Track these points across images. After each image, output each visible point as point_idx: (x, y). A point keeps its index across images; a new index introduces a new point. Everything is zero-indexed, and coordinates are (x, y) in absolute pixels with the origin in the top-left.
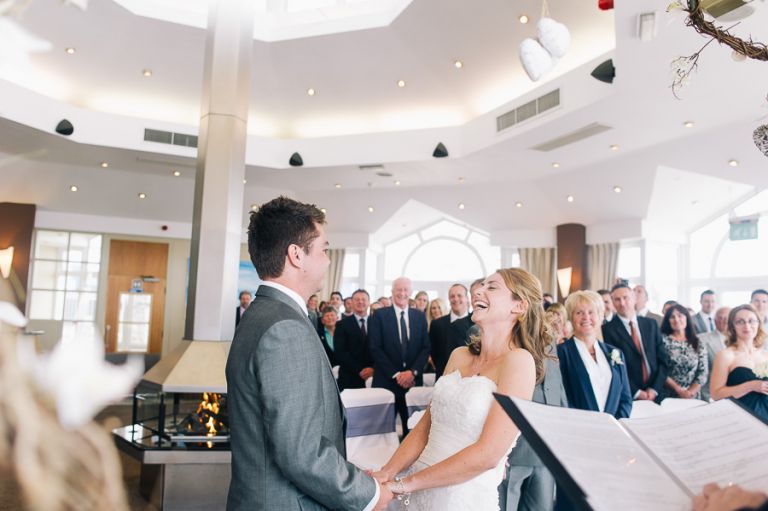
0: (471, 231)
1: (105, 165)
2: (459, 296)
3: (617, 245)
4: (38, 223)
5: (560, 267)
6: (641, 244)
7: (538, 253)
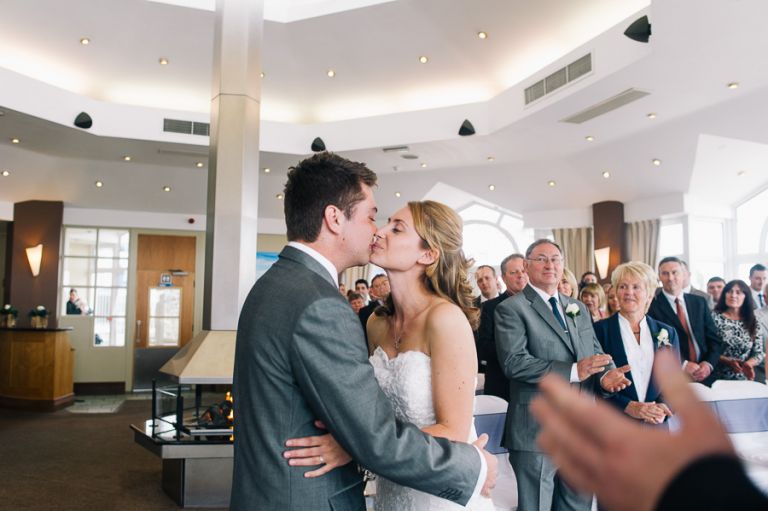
0: (503, 213)
1: (128, 159)
2: (487, 278)
3: (658, 222)
4: (66, 220)
5: (596, 248)
6: (684, 220)
7: (574, 233)
